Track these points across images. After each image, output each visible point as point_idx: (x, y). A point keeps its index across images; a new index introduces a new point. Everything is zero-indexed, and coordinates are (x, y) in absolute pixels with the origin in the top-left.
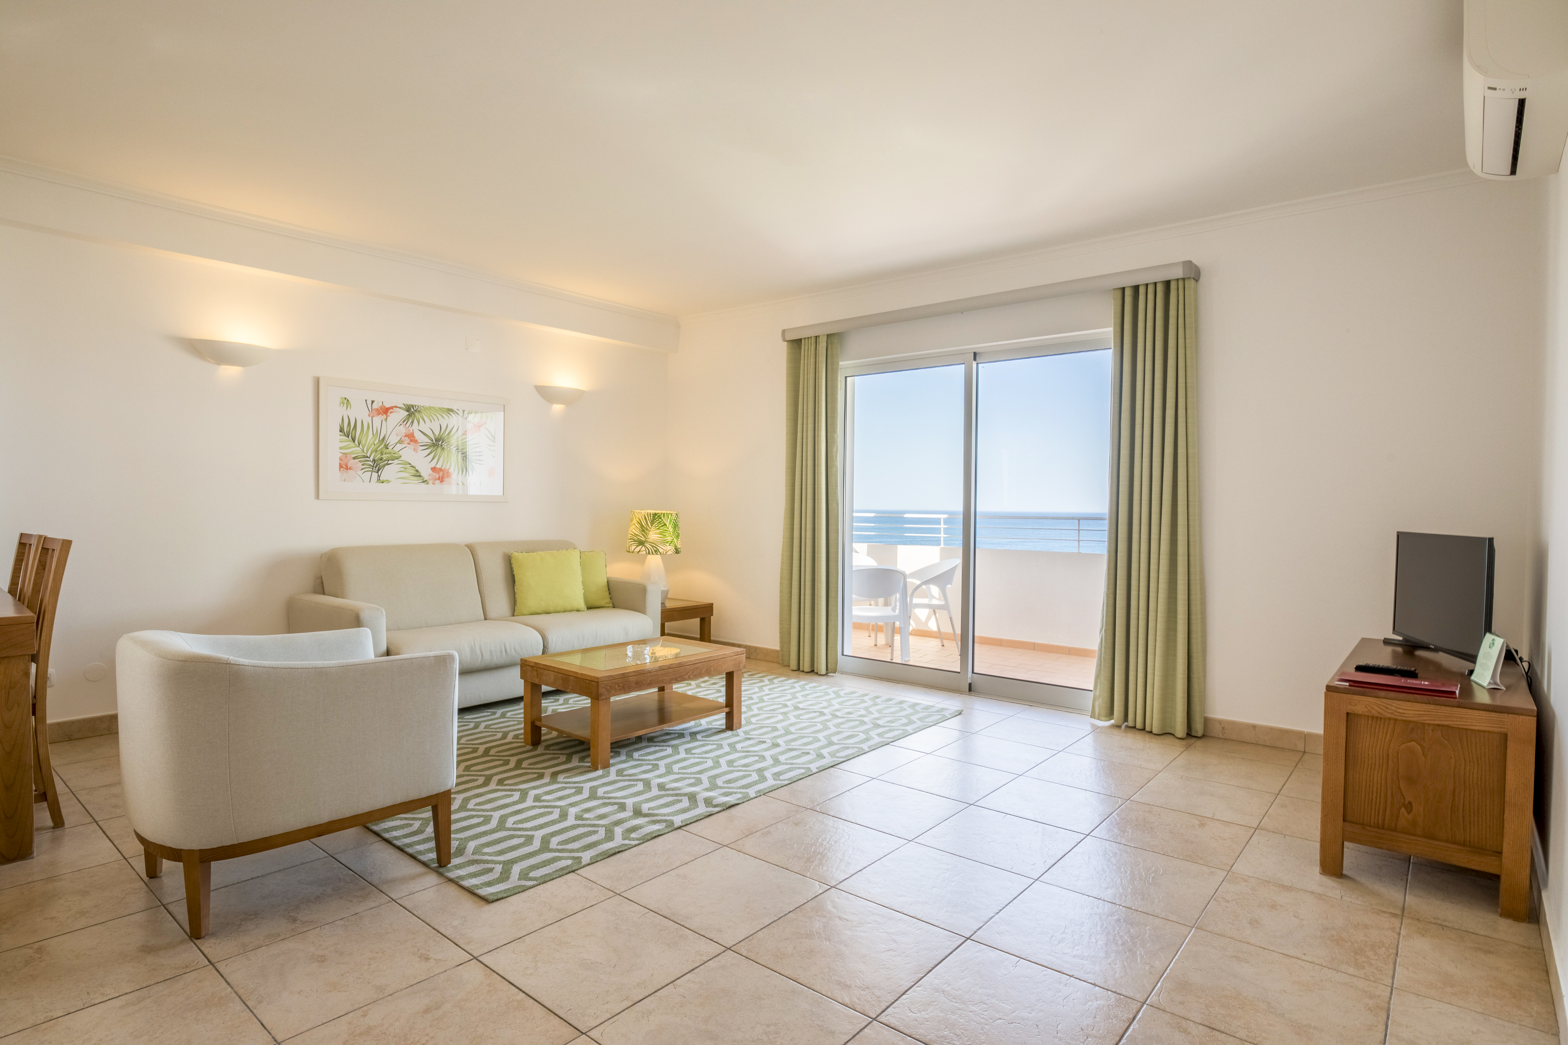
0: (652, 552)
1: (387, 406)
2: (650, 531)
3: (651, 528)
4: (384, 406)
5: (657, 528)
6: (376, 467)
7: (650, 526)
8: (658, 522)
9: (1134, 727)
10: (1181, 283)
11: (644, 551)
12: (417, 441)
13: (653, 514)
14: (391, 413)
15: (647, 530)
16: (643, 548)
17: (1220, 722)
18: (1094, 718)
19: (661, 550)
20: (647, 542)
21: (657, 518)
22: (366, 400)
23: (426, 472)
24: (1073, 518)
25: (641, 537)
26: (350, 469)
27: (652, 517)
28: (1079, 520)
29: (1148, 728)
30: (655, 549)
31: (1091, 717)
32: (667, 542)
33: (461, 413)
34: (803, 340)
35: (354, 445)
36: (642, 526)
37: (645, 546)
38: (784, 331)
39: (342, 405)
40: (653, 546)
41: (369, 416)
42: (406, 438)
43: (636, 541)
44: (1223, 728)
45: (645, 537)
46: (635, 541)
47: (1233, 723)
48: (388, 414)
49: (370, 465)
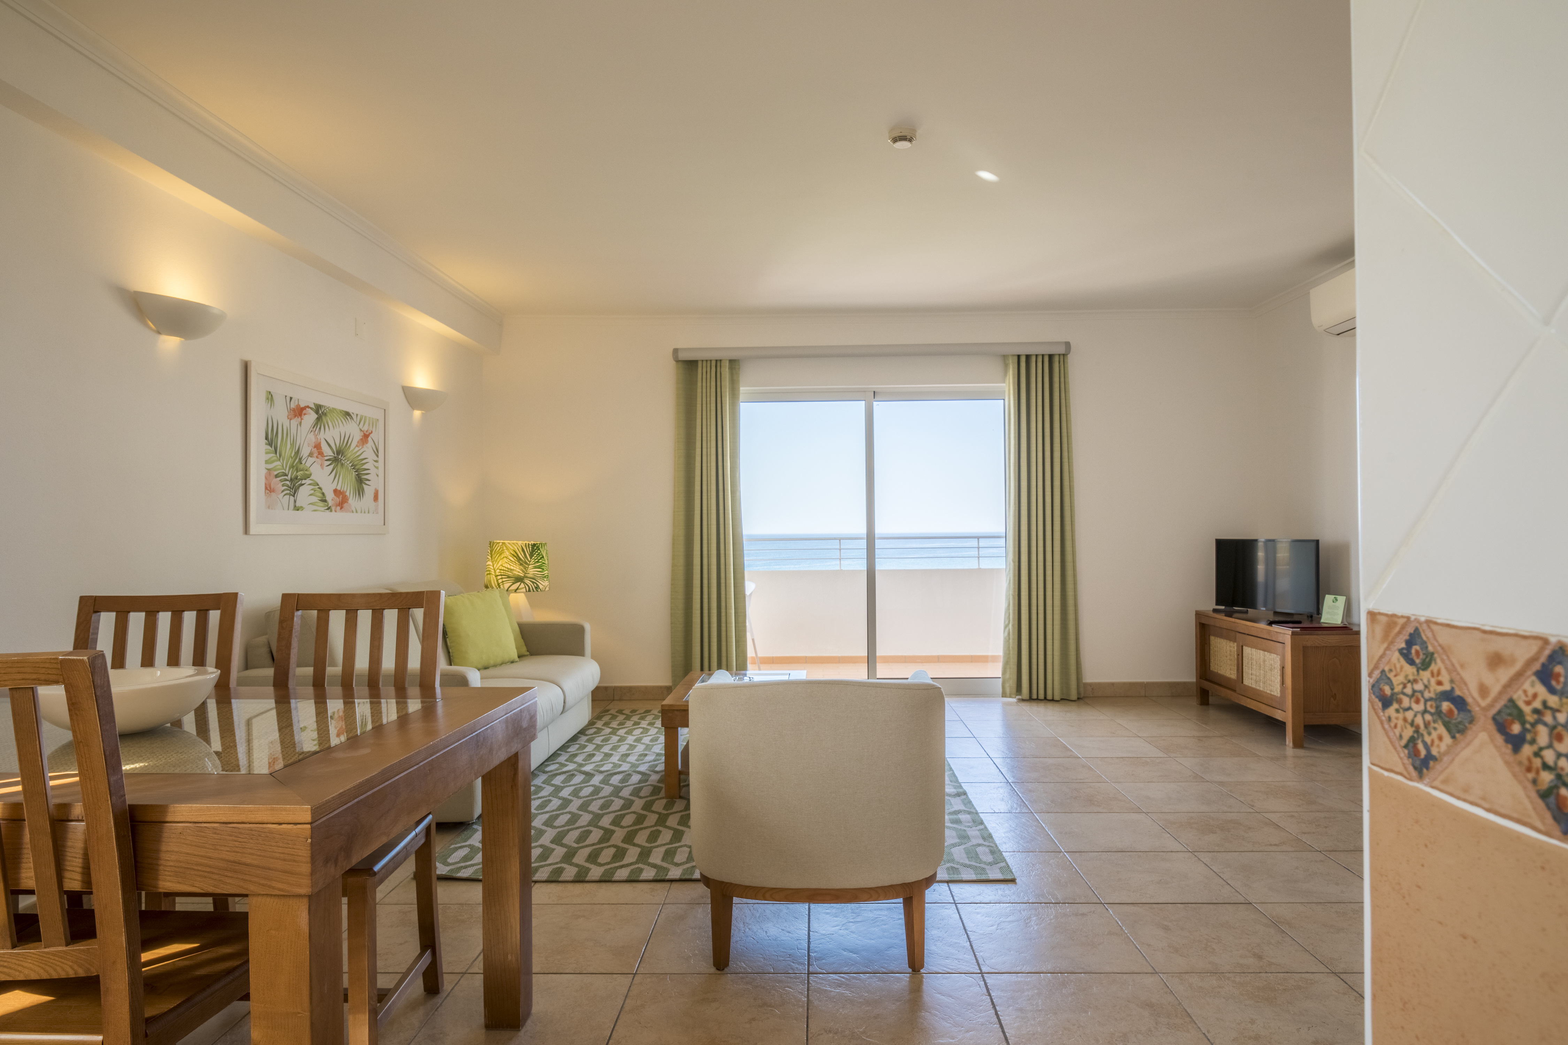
0: (533, 589)
1: (302, 405)
2: (529, 565)
3: (530, 562)
4: (299, 405)
5: (537, 560)
6: (293, 489)
7: (529, 559)
8: (537, 553)
9: (1037, 699)
10: (1062, 357)
11: (523, 588)
12: (323, 454)
13: (531, 545)
14: (305, 414)
15: (526, 563)
16: (522, 585)
17: (1090, 684)
18: (1005, 697)
19: (541, 586)
20: (527, 577)
21: (536, 549)
22: (286, 396)
23: (330, 496)
24: (835, 539)
25: (519, 572)
26: (274, 491)
27: (530, 548)
28: (840, 540)
29: (1049, 697)
30: (535, 585)
31: (1002, 697)
32: (545, 577)
33: (354, 417)
34: (700, 364)
35: (275, 458)
36: (519, 559)
37: (524, 583)
38: (676, 351)
39: (267, 401)
40: (533, 582)
41: (288, 418)
42: (315, 449)
43: (512, 578)
44: (1093, 689)
45: (523, 572)
46: (509, 577)
47: (1099, 684)
48: (302, 417)
49: (288, 486)
